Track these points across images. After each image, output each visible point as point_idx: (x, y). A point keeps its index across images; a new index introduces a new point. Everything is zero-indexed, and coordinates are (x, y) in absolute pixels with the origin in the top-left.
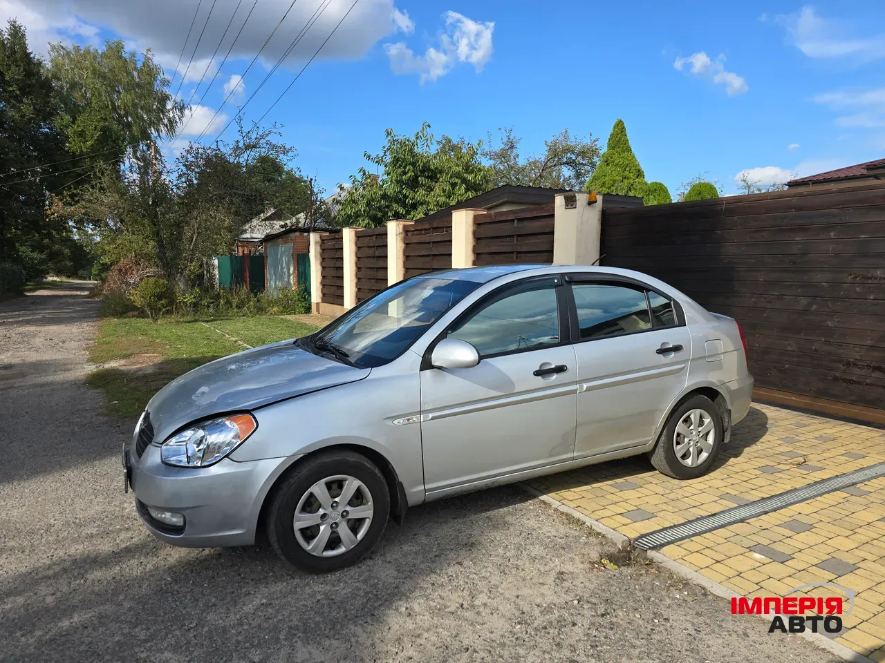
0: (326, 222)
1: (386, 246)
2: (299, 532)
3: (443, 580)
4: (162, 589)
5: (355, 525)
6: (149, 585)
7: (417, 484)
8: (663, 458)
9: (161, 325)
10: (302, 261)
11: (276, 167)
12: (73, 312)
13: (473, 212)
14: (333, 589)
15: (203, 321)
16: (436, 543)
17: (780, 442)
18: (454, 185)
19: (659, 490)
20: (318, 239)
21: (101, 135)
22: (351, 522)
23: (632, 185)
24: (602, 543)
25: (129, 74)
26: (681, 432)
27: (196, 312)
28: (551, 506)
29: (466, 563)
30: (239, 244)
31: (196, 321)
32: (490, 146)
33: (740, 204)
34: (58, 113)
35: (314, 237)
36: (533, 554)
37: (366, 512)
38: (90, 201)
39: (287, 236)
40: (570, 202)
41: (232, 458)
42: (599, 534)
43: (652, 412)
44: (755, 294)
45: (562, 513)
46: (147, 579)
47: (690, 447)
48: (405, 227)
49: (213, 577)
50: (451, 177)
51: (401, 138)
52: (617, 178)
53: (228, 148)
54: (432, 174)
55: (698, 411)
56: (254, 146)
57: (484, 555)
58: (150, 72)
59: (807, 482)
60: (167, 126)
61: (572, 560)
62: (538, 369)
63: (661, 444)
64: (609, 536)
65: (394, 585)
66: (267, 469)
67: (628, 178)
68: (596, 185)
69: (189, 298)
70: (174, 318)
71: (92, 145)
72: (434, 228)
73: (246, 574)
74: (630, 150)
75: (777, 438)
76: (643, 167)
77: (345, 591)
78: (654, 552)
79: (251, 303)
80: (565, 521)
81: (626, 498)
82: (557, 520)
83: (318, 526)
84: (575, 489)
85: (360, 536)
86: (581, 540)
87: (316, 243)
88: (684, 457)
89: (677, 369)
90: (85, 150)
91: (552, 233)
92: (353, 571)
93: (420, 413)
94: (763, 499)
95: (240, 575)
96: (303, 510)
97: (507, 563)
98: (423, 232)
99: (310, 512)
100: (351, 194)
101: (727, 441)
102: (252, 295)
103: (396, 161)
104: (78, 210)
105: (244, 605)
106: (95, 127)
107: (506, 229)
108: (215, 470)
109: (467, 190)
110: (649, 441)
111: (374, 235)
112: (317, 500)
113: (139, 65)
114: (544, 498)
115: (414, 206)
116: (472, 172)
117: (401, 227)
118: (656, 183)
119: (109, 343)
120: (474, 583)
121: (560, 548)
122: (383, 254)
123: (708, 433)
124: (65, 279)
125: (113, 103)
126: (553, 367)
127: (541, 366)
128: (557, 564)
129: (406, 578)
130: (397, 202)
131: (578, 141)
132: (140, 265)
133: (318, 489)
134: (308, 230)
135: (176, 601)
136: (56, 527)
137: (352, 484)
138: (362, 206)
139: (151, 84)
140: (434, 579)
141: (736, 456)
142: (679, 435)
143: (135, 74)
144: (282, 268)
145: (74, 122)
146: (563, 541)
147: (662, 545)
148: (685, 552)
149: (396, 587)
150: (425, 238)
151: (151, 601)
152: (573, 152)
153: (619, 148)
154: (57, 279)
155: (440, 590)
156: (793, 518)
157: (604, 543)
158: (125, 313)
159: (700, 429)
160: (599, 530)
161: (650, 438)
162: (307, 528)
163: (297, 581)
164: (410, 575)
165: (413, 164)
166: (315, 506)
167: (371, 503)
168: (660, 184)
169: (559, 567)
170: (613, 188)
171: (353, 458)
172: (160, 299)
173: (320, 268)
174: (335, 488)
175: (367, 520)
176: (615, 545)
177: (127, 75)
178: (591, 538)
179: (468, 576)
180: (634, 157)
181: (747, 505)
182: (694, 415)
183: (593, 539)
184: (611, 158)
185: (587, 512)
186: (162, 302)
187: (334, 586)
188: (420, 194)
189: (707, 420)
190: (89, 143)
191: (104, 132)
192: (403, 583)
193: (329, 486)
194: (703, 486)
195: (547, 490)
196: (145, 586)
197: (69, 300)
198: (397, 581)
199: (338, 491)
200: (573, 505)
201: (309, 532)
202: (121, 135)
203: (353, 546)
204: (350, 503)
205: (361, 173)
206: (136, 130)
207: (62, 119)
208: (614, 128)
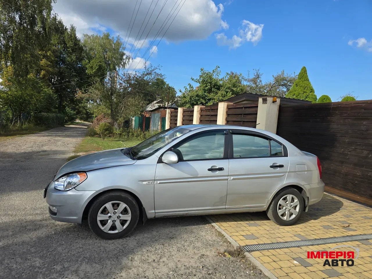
0: (176, 105)
1: (193, 116)
2: (99, 221)
3: (153, 249)
4: (49, 236)
5: (123, 222)
6: (46, 234)
7: (152, 210)
8: (271, 215)
9: (105, 141)
10: (163, 120)
11: (163, 83)
12: (78, 134)
13: (227, 103)
14: (109, 246)
15: (121, 141)
16: (159, 235)
17: (341, 216)
18: (227, 92)
19: (268, 228)
20: (170, 112)
21: (98, 68)
22: (121, 221)
23: (308, 95)
24: (228, 246)
25: (111, 45)
26: (281, 204)
27: (120, 137)
28: (215, 228)
29: (166, 245)
30: (145, 112)
31: (119, 141)
32: (248, 76)
33: (339, 106)
34: (84, 59)
35: (168, 111)
36: (195, 246)
37: (128, 217)
38: (91, 93)
39: (159, 110)
40: (265, 101)
41: (76, 189)
42: (229, 242)
43: (267, 193)
44: (343, 147)
45: (218, 231)
46: (46, 232)
47: (286, 211)
48: (201, 108)
49: (68, 235)
50: (226, 89)
51: (207, 72)
52: (301, 92)
53: (140, 74)
54: (219, 88)
55: (291, 196)
56: (150, 74)
57: (175, 243)
58: (119, 44)
59: (343, 235)
60: (122, 65)
61: (211, 250)
62: (210, 168)
63: (271, 208)
64: (232, 243)
65: (132, 249)
66: (88, 194)
67: (306, 92)
68: (291, 95)
69: (118, 132)
70: (111, 139)
71: (95, 72)
72: (212, 109)
73: (81, 235)
74: (308, 80)
75: (342, 214)
76: (314, 88)
77: (112, 248)
78: (248, 253)
79: (142, 135)
80: (217, 235)
81: (250, 229)
82: (214, 234)
83: (107, 220)
84: (229, 223)
85: (125, 227)
86: (220, 243)
87: (169, 113)
88: (283, 215)
89: (281, 175)
90: (92, 73)
91: (257, 114)
92: (120, 241)
93: (155, 180)
94: (316, 239)
95: (78, 235)
96: (102, 213)
97: (183, 247)
98: (208, 111)
99: (105, 214)
100: (184, 94)
101: (306, 211)
102: (142, 132)
103: (203, 81)
104: (86, 96)
105: (73, 246)
106: (97, 65)
107: (238, 111)
108: (70, 193)
109: (232, 94)
110: (264, 206)
111: (189, 111)
112: (108, 210)
113: (115, 42)
114: (214, 224)
115: (209, 100)
116: (236, 87)
117: (199, 108)
118: (325, 96)
119: (83, 146)
120: (164, 253)
121: (208, 245)
122: (191, 119)
123: (296, 206)
124: (82, 122)
125: (104, 56)
126: (218, 168)
127: (212, 167)
128: (203, 251)
129: (138, 246)
130: (203, 98)
131: (288, 75)
132: (105, 118)
133: (109, 205)
134: (166, 108)
135: (51, 241)
136: (27, 209)
137: (123, 205)
138: (188, 99)
139: (118, 49)
140: (149, 249)
141: (315, 219)
142: (280, 205)
143: (113, 45)
144: (156, 122)
145: (89, 63)
146: (211, 243)
147: (253, 251)
148: (262, 255)
149: (133, 249)
150: (208, 113)
151: (42, 240)
152: (286, 80)
153: (303, 79)
154: (80, 121)
155: (149, 253)
156: (325, 249)
157: (229, 246)
158: (94, 135)
159: (292, 204)
160: (229, 240)
161: (265, 205)
162: (103, 220)
163: (97, 241)
164: (141, 245)
165: (211, 83)
166: (107, 212)
167: (130, 214)
168: (327, 96)
169: (203, 253)
170: (299, 97)
171: (123, 195)
172: (106, 131)
173: (169, 123)
174: (115, 206)
175: (128, 221)
176: (234, 247)
177: (110, 45)
178: (224, 243)
179: (163, 250)
180: (310, 83)
181: (305, 240)
182: (289, 197)
183: (225, 244)
184: (299, 83)
185: (228, 232)
186: (107, 132)
187: (110, 245)
188: (211, 95)
189: (296, 200)
190: (94, 71)
191: (100, 67)
192: (137, 248)
193: (113, 205)
194: (289, 230)
195: (217, 221)
196: (44, 234)
197: (78, 129)
198: (134, 247)
199: (117, 208)
200: (224, 229)
201: (103, 223)
202: (105, 68)
203: (121, 231)
204: (122, 213)
205: (189, 86)
206: (112, 66)
207: (85, 61)
208: (301, 70)
